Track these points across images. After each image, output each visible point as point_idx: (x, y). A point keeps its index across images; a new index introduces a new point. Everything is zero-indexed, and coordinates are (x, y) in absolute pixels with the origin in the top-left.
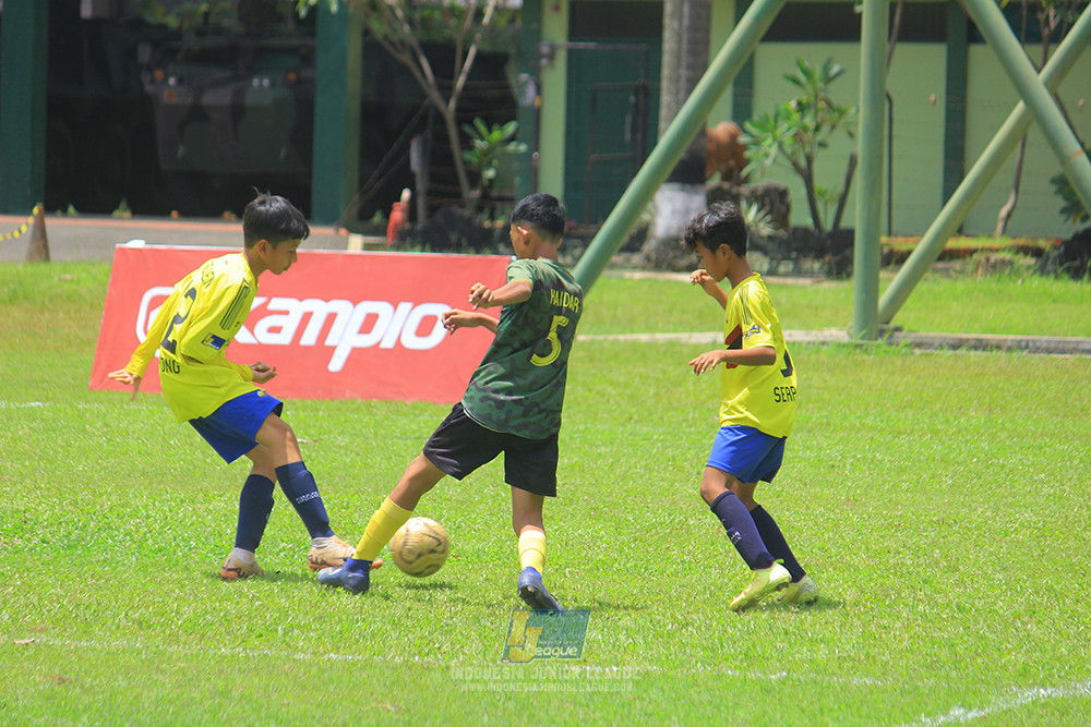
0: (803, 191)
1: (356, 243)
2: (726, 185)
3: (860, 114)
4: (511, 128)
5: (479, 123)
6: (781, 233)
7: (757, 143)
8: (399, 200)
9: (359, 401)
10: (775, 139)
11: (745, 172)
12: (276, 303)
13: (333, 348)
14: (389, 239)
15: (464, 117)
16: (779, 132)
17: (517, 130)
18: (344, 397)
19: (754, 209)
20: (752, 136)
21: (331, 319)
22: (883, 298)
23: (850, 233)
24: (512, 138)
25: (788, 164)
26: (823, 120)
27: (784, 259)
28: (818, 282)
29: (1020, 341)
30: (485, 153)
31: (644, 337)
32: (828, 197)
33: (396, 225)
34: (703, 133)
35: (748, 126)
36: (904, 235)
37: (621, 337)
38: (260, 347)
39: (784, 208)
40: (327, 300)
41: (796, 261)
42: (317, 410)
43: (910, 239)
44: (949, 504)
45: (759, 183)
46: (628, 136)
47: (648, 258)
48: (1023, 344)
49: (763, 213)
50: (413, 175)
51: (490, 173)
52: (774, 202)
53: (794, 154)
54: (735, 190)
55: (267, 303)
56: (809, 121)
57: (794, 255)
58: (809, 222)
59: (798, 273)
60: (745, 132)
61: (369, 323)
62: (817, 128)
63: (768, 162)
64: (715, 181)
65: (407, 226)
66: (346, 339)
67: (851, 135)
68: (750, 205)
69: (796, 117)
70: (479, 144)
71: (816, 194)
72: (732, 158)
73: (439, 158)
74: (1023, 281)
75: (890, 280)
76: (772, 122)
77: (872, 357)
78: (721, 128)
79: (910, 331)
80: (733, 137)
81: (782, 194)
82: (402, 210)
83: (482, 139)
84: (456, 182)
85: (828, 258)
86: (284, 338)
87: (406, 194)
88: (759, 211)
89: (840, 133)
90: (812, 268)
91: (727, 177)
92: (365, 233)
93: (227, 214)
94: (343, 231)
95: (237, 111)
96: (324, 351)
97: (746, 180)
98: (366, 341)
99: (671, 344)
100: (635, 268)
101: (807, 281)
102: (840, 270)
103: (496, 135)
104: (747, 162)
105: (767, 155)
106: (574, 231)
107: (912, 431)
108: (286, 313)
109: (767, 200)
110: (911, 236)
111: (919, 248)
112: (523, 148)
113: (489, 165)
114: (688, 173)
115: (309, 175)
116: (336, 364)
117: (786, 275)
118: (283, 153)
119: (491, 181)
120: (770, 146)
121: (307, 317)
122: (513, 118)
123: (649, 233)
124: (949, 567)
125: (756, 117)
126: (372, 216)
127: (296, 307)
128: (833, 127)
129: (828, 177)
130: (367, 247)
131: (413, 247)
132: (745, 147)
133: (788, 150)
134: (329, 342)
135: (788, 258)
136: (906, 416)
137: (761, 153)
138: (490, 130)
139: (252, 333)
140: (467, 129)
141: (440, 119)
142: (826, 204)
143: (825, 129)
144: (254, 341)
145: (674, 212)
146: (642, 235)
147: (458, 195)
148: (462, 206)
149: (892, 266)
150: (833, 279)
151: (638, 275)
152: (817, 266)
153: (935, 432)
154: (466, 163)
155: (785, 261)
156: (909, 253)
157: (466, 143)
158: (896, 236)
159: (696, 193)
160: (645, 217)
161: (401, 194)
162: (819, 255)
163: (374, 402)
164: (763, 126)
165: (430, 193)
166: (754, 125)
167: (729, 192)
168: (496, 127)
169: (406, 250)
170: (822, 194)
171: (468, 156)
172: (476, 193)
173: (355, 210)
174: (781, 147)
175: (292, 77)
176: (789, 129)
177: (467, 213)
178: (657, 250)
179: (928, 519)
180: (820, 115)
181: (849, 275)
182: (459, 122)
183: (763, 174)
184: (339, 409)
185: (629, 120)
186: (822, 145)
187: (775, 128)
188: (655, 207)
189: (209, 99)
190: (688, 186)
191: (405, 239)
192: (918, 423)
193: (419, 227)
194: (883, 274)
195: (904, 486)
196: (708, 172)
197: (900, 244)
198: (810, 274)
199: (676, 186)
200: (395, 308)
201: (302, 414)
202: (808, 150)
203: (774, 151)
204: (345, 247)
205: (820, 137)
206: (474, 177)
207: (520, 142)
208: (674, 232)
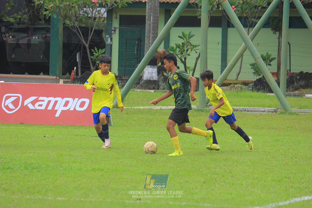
0: (184, 67)
1: (61, 82)
2: (162, 66)
5: (96, 49)
8: (73, 70)
9: (64, 125)
12: (41, 98)
13: (57, 110)
14: (71, 81)
15: (91, 47)
17: (105, 51)
18: (60, 124)
21: (56, 102)
26: (189, 48)
29: (243, 109)
30: (97, 57)
31: (142, 107)
34: (157, 52)
37: (135, 107)
38: (36, 110)
40: (55, 98)
42: (52, 128)
46: (136, 52)
47: (141, 86)
48: (244, 109)
50: (77, 62)
55: (38, 98)
56: (185, 49)
61: (66, 104)
62: (187, 50)
64: (159, 65)
65: (76, 77)
66: (60, 108)
67: (197, 52)
69: (182, 47)
71: (187, 69)
73: (85, 58)
74: (244, 92)
76: (175, 49)
77: (204, 113)
78: (161, 50)
80: (165, 53)
82: (74, 73)
83: (96, 53)
84: (89, 65)
86: (43, 108)
87: (75, 68)
89: (193, 52)
91: (162, 64)
92: (63, 79)
93: (26, 73)
94: (58, 78)
95: (29, 45)
96: (54, 111)
98: (66, 108)
99: (149, 109)
100: (138, 88)
103: (100, 52)
106: (121, 79)
108: (43, 101)
114: (152, 62)
115: (49, 63)
116: (57, 115)
118: (41, 57)
121: (49, 102)
122: (104, 48)
123: (142, 79)
126: (66, 74)
127: (46, 99)
128: (191, 50)
129: (190, 63)
130: (64, 82)
131: (78, 83)
134: (55, 109)
138: (98, 51)
139: (34, 107)
140: (92, 50)
141: (85, 47)
142: (190, 71)
143: (189, 50)
144: (34, 109)
145: (149, 73)
146: (140, 79)
151: (139, 90)
154: (92, 59)
157: (92, 54)
159: (154, 68)
165: (82, 68)
168: (100, 50)
170: (189, 68)
171: (92, 57)
173: (61, 72)
175: (44, 36)
178: (144, 83)
185: (136, 48)
186: (189, 55)
188: (144, 72)
189: (21, 42)
190: (152, 66)
191: (75, 81)
193: (79, 77)
196: (158, 62)
199: (149, 66)
200: (74, 100)
201: (48, 129)
202: (185, 56)
204: (59, 82)
205: (188, 52)
206: (94, 63)
208: (148, 79)
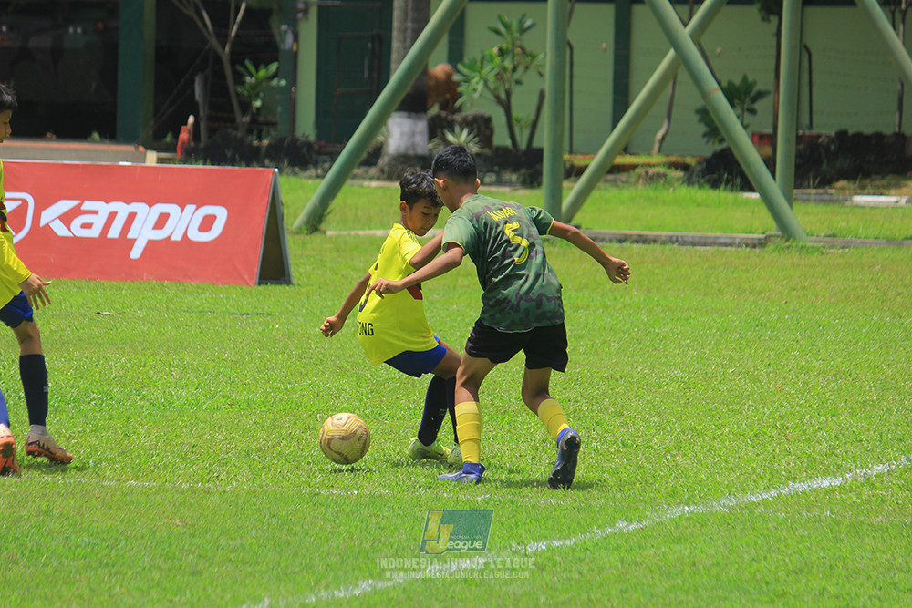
0: (504, 118)
1: (151, 158)
2: (443, 114)
3: (547, 58)
4: (274, 67)
5: (248, 63)
6: (486, 151)
7: (467, 81)
8: (186, 124)
9: (154, 281)
10: (481, 78)
11: (458, 103)
12: (88, 205)
13: (134, 240)
14: (178, 155)
15: (237, 58)
16: (484, 72)
17: (278, 69)
18: (143, 279)
19: (465, 132)
20: (464, 75)
21: (132, 217)
22: (566, 203)
23: (540, 151)
24: (275, 75)
25: (491, 97)
26: (519, 63)
27: (489, 171)
28: (515, 190)
29: (672, 237)
30: (254, 87)
32: (523, 123)
33: (183, 143)
34: (425, 72)
35: (460, 67)
36: (582, 154)
38: (76, 240)
39: (488, 132)
40: (128, 203)
41: (498, 174)
42: (121, 289)
43: (586, 156)
44: (617, 363)
45: (469, 112)
46: (366, 74)
47: (382, 171)
48: (674, 239)
49: (472, 135)
50: (197, 104)
51: (258, 103)
52: (481, 126)
53: (495, 89)
54: (450, 117)
55: (80, 205)
56: (508, 64)
57: (496, 168)
58: (508, 143)
59: (499, 182)
60: (458, 72)
61: (162, 221)
62: (514, 69)
63: (476, 95)
64: (435, 110)
65: (192, 144)
66: (143, 233)
67: (541, 75)
68: (462, 130)
69: (498, 60)
70: (248, 79)
71: (514, 121)
72: (448, 92)
73: (218, 91)
74: (674, 190)
75: (571, 188)
76: (479, 64)
77: (557, 249)
78: (439, 68)
79: (587, 229)
80: (449, 76)
81: (487, 121)
82: (189, 132)
83: (251, 76)
84: (232, 111)
85: (523, 171)
86: (94, 233)
87: (191, 119)
88: (469, 134)
89: (532, 73)
90: (511, 179)
91: (443, 107)
92: (158, 150)
93: (50, 136)
94: (141, 149)
95: (57, 52)
96: (126, 243)
97: (459, 109)
98: (159, 235)
100: (371, 178)
101: (506, 189)
102: (532, 180)
103: (262, 73)
104: (460, 95)
105: (475, 90)
106: (323, 149)
107: (588, 306)
108: (96, 212)
109: (475, 125)
110: (587, 154)
111: (594, 163)
112: (283, 82)
113: (257, 97)
114: (413, 103)
115: (114, 104)
116: (136, 253)
117: (490, 184)
118: (94, 85)
119: (258, 109)
120: (477, 83)
121: (112, 216)
122: (276, 60)
123: (383, 151)
124: (616, 412)
125: (466, 60)
126: (165, 137)
127: (104, 208)
128: (527, 68)
129: (523, 107)
130: (160, 160)
131: (196, 161)
132: (458, 84)
133: (492, 86)
134: (130, 235)
135: (492, 171)
136: (583, 295)
137: (470, 88)
138: (257, 70)
139: (70, 230)
140: (239, 68)
141: (218, 60)
142: (521, 128)
143: (521, 69)
144: (72, 235)
145: (402, 134)
146: (378, 152)
147: (233, 120)
148: (236, 129)
149: (572, 178)
150: (527, 188)
151: (374, 184)
152: (514, 177)
153: (606, 308)
154: (238, 95)
155: (488, 174)
156: (586, 167)
157: (239, 80)
158: (576, 154)
159: (419, 119)
160: (380, 138)
161: (187, 119)
162: (516, 170)
163: (166, 283)
164: (471, 67)
165: (210, 118)
166: (465, 66)
167: (445, 119)
168: (262, 66)
169: (191, 164)
170: (518, 121)
171: (239, 89)
172: (247, 119)
173: (151, 133)
174: (486, 83)
175: (100, 25)
176: (493, 69)
177: (239, 135)
178: (389, 164)
179: (599, 375)
180: (516, 58)
181: (540, 184)
182: (233, 63)
183: (472, 105)
184: (139, 289)
185: (367, 62)
186: (518, 82)
187: (482, 68)
188: (388, 131)
189: (34, 43)
190: (413, 114)
191: (190, 155)
192: (592, 301)
193: (202, 145)
194: (566, 184)
195: (581, 350)
196: (430, 104)
197: (579, 161)
198: (509, 183)
199: (404, 114)
200: (182, 210)
201: (108, 293)
202: (507, 86)
203: (480, 87)
204: (143, 160)
205: (516, 76)
206: (245, 106)
207: (280, 79)
208: (402, 150)
